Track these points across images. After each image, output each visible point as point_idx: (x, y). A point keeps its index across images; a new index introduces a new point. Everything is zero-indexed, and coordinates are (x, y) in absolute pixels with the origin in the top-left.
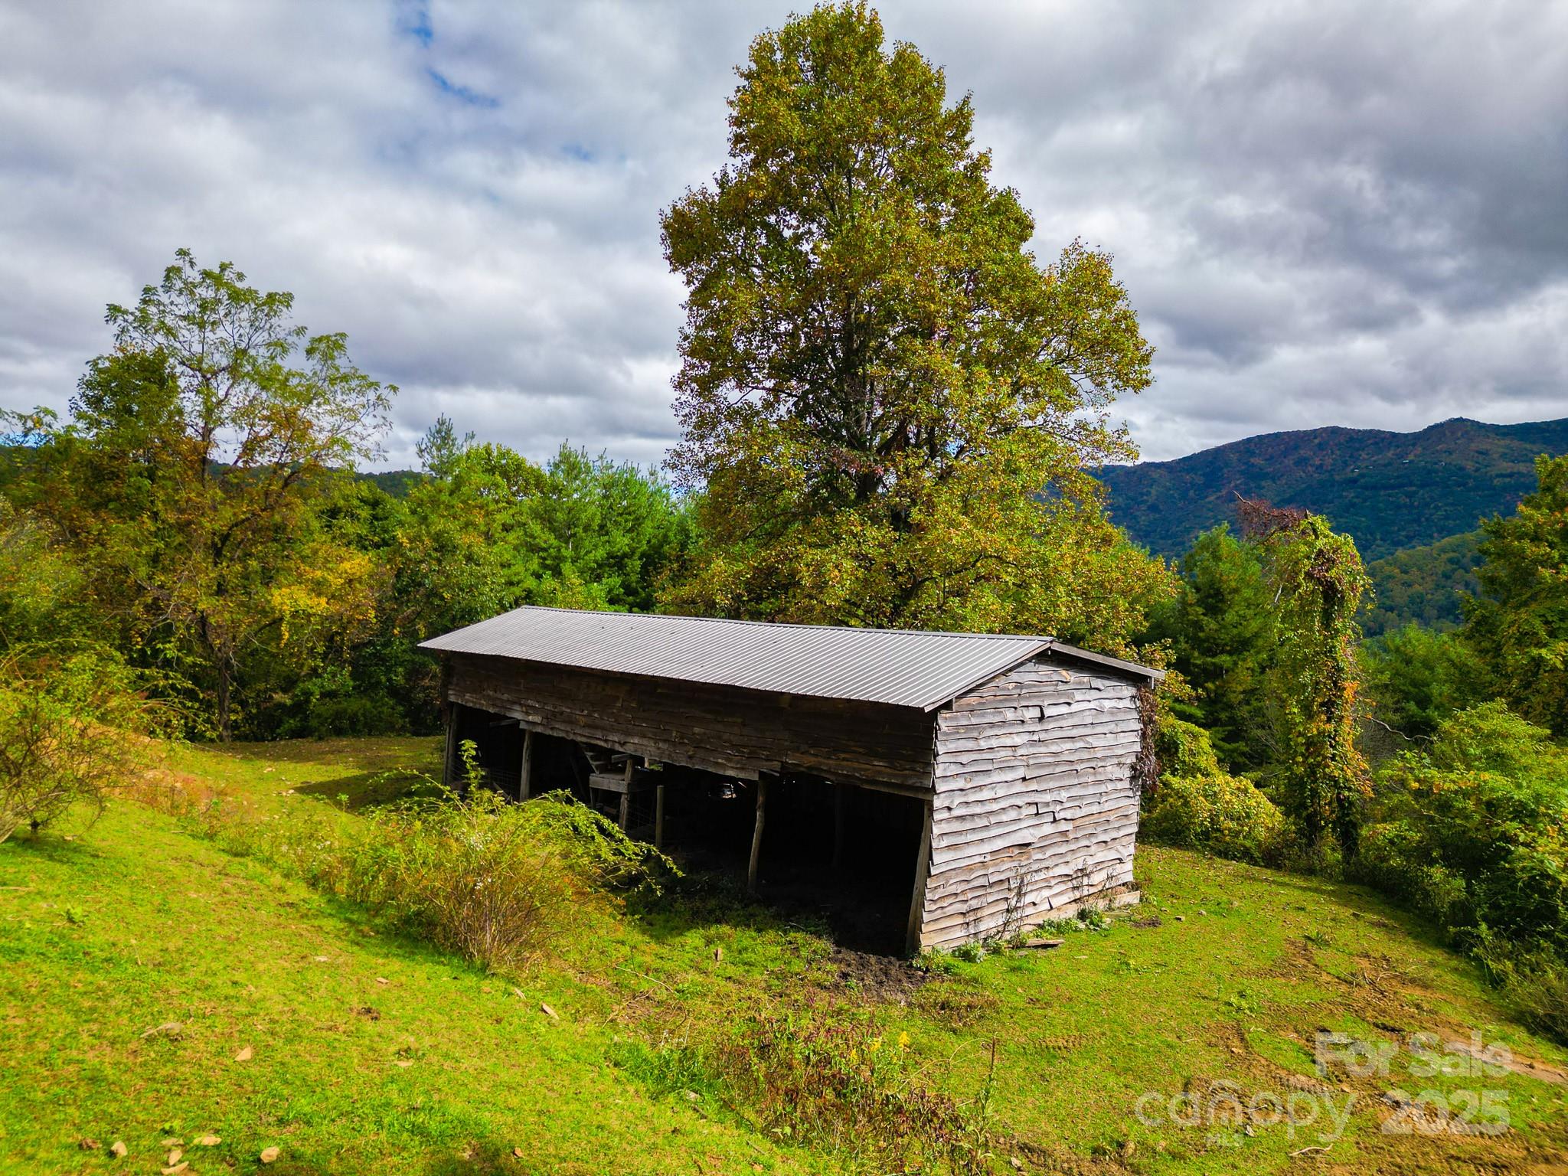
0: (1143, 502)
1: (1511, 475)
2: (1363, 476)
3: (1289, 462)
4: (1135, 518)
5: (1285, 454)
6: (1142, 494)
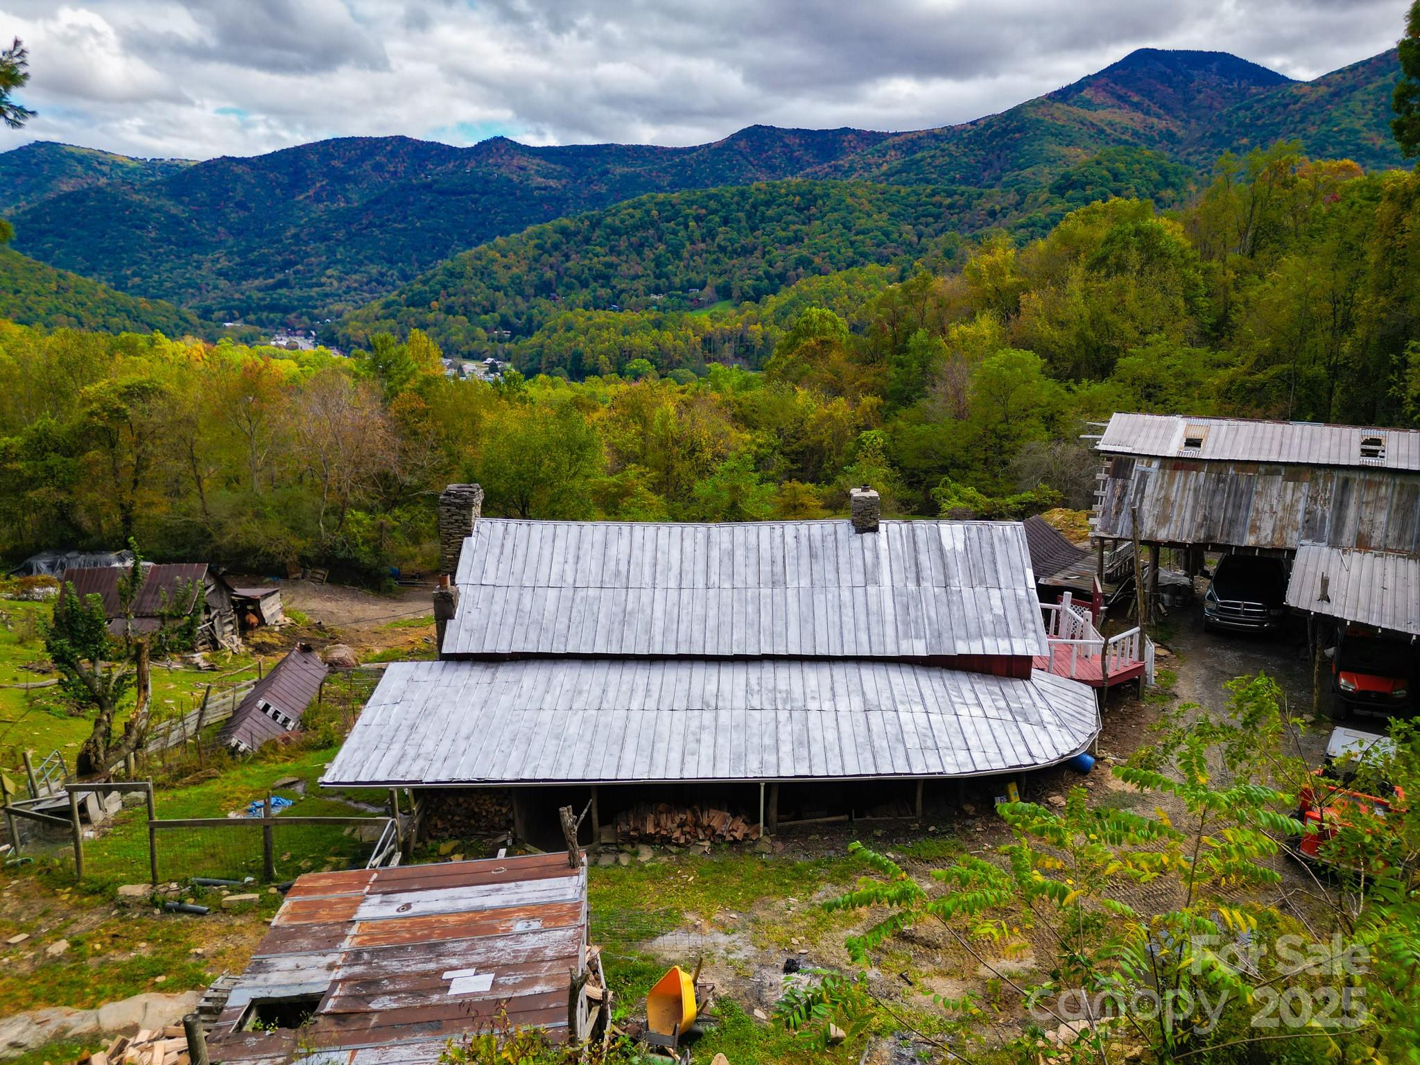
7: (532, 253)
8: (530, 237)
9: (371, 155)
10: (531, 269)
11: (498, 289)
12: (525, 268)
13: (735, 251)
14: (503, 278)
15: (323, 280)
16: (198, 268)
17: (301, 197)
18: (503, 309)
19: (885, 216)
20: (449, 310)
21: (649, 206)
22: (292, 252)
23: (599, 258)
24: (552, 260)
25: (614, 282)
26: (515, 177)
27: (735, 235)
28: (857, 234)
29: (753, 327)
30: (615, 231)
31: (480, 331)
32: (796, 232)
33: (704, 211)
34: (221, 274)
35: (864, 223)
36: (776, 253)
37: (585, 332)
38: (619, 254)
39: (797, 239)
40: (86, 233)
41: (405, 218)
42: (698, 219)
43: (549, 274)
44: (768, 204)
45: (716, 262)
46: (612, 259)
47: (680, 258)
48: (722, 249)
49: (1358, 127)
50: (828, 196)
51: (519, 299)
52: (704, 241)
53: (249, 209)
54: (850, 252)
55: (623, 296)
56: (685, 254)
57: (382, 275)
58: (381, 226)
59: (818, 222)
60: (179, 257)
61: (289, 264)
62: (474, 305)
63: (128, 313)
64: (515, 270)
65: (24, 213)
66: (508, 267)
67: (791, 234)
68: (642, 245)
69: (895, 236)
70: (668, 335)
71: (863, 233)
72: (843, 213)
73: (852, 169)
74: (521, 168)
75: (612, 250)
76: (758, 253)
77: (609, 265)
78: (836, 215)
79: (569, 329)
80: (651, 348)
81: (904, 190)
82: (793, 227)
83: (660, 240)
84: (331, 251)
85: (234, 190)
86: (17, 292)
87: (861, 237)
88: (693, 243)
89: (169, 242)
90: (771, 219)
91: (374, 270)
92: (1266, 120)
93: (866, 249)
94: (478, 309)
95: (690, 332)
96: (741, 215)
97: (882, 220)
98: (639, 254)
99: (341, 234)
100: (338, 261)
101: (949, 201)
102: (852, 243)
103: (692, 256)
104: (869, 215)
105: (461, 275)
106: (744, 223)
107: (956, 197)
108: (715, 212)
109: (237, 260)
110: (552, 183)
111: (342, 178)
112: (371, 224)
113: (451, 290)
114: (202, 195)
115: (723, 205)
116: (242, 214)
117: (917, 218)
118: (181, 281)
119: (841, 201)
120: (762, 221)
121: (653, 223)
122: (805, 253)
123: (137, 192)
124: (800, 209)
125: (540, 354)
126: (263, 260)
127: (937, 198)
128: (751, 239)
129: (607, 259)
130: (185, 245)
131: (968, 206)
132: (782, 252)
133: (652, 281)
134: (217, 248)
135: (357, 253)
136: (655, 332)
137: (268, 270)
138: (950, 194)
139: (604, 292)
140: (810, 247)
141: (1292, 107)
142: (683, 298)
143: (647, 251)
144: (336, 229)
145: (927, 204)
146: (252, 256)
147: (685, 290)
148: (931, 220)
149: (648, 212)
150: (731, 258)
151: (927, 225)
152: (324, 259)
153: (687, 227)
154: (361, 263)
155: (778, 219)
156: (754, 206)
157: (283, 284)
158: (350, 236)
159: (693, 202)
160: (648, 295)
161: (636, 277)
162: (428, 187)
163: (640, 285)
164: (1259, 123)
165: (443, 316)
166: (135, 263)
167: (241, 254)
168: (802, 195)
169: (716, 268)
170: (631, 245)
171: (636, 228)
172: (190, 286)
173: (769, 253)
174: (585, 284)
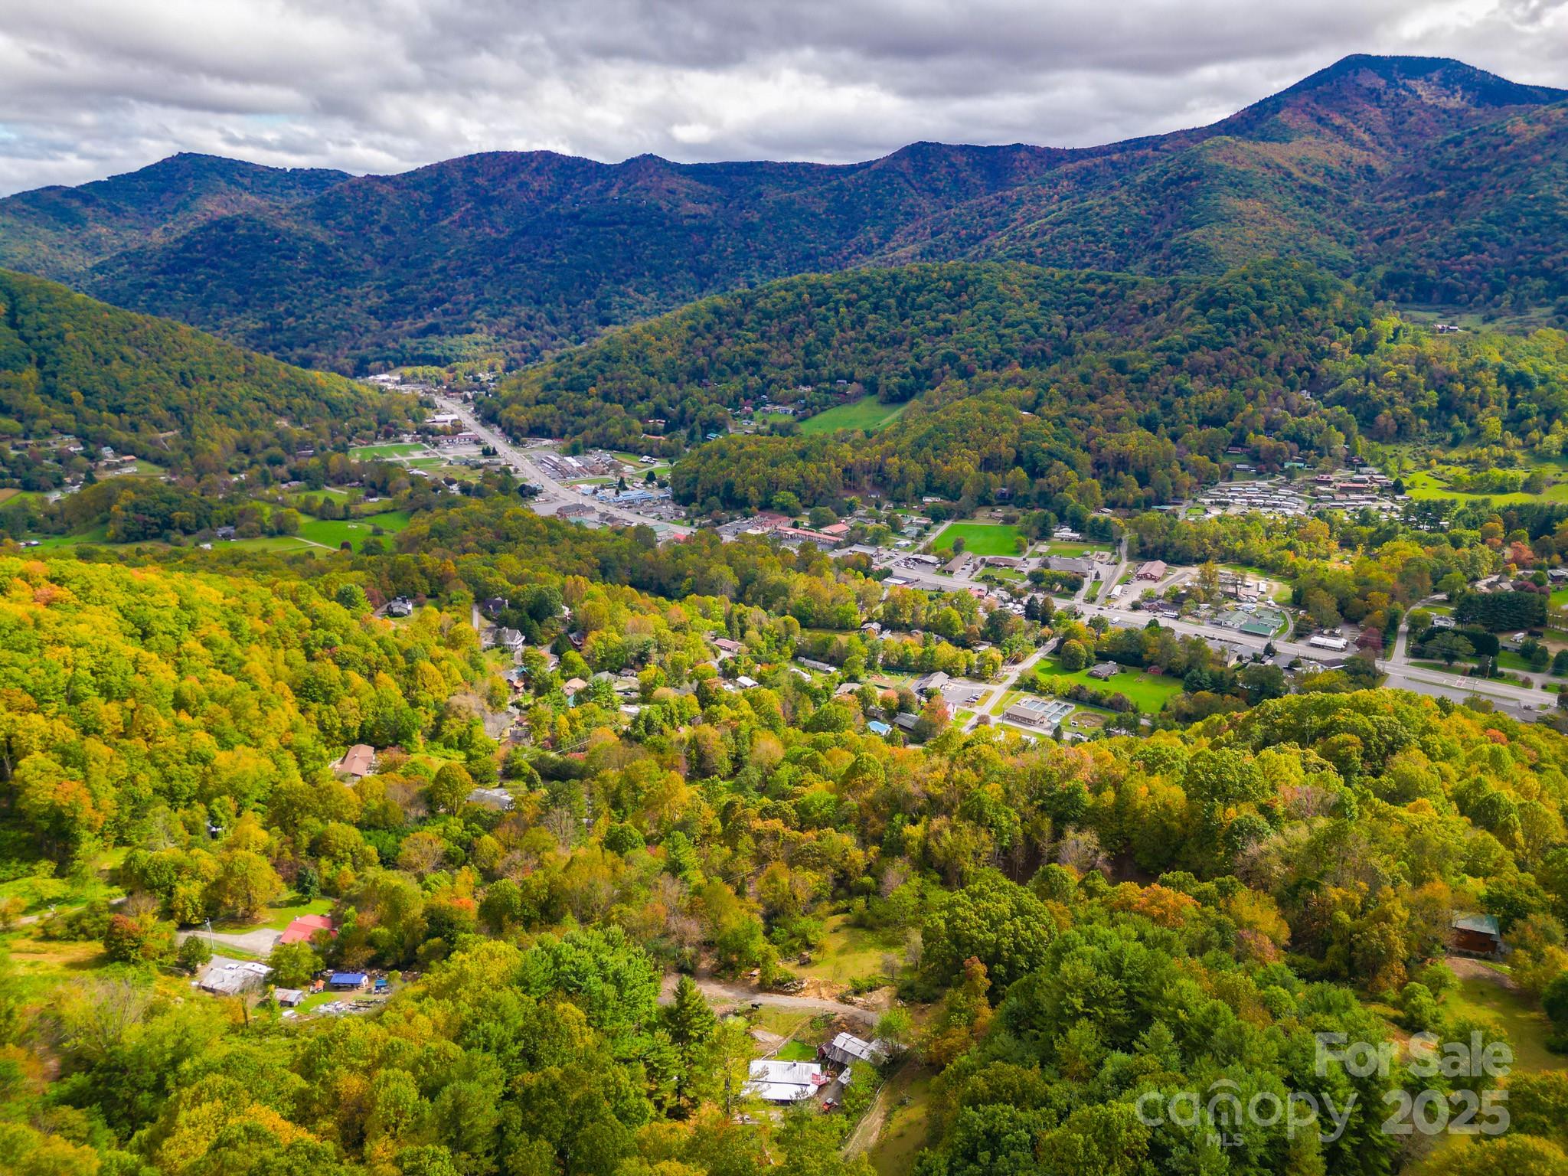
0: (373, 222)
1: (695, 217)
2: (584, 211)
3: (511, 185)
4: (370, 240)
5: (506, 175)
6: (372, 213)
7: (686, 335)
8: (683, 318)
9: (515, 171)
10: (685, 352)
11: (652, 374)
12: (678, 352)
13: (884, 341)
14: (657, 361)
15: (474, 324)
16: (349, 305)
17: (445, 223)
18: (659, 399)
19: (1036, 304)
20: (606, 397)
21: (802, 289)
22: (440, 289)
23: (750, 344)
24: (705, 343)
25: (765, 370)
26: (663, 204)
27: (884, 323)
28: (1006, 326)
29: (890, 460)
30: (767, 315)
31: (637, 424)
32: (945, 322)
33: (854, 296)
34: (372, 312)
35: (1014, 314)
36: (924, 346)
37: (737, 461)
38: (770, 339)
39: (946, 330)
40: (237, 265)
41: (553, 252)
42: (849, 304)
43: (702, 360)
44: (918, 289)
45: (864, 351)
46: (764, 346)
47: (829, 346)
48: (871, 338)
49: (1557, 195)
50: (979, 281)
51: (672, 386)
52: (853, 328)
53: (394, 233)
54: (996, 348)
55: (774, 386)
56: (835, 343)
57: (530, 318)
58: (530, 260)
59: (967, 312)
60: (328, 291)
61: (439, 301)
62: (630, 391)
63: (307, 391)
64: (669, 354)
65: (177, 241)
66: (662, 351)
67: (940, 325)
68: (792, 331)
69: (1044, 330)
70: (812, 466)
71: (1012, 325)
72: (994, 302)
73: (1020, 202)
74: (672, 192)
75: (763, 335)
76: (905, 346)
77: (761, 352)
78: (986, 305)
79: (723, 456)
80: (797, 480)
81: (1059, 274)
82: (943, 316)
83: (810, 326)
84: (478, 290)
85: (378, 212)
86: (212, 378)
87: (1007, 331)
88: (843, 330)
89: (317, 271)
90: (921, 307)
91: (523, 311)
92: (1473, 163)
93: (1013, 346)
94: (633, 396)
95: (832, 464)
96: (892, 301)
97: (1032, 309)
98: (789, 340)
99: (488, 270)
100: (486, 301)
101: (1102, 289)
102: (1000, 337)
103: (841, 344)
104: (1020, 304)
105: (617, 361)
106: (894, 311)
107: (1110, 285)
108: (865, 297)
109: (387, 296)
110: (702, 209)
111: (485, 200)
112: (518, 259)
113: (608, 375)
114: (347, 219)
115: (875, 290)
116: (388, 239)
117: (1069, 307)
118: (335, 322)
119: (992, 289)
120: (913, 307)
121: (804, 307)
122: (952, 349)
123: (285, 217)
124: (950, 296)
125: (695, 480)
126: (412, 298)
127: (1091, 285)
128: (900, 329)
129: (758, 345)
130: (333, 277)
131: (1121, 297)
132: (929, 345)
133: (801, 372)
134: (364, 280)
135: (505, 292)
136: (800, 463)
137: (417, 308)
138: (1105, 281)
139: (754, 381)
140: (958, 341)
141: (1503, 148)
142: (830, 392)
143: (797, 339)
144: (483, 261)
145: (1079, 291)
146: (402, 293)
147: (832, 381)
148: (1083, 309)
149: (799, 296)
150: (879, 347)
151: (1079, 315)
152: (471, 297)
153: (837, 312)
154: (509, 304)
155: (928, 306)
156: (905, 291)
157: (433, 329)
158: (498, 271)
159: (844, 286)
160: (796, 386)
161: (784, 367)
162: (574, 217)
163: (789, 375)
164: (1465, 166)
165: (600, 403)
166: (287, 297)
167: (390, 289)
168: (953, 280)
169: (864, 358)
170: (781, 330)
171: (787, 312)
172: (342, 327)
173: (917, 345)
174: (736, 371)
